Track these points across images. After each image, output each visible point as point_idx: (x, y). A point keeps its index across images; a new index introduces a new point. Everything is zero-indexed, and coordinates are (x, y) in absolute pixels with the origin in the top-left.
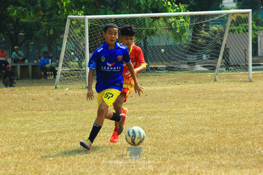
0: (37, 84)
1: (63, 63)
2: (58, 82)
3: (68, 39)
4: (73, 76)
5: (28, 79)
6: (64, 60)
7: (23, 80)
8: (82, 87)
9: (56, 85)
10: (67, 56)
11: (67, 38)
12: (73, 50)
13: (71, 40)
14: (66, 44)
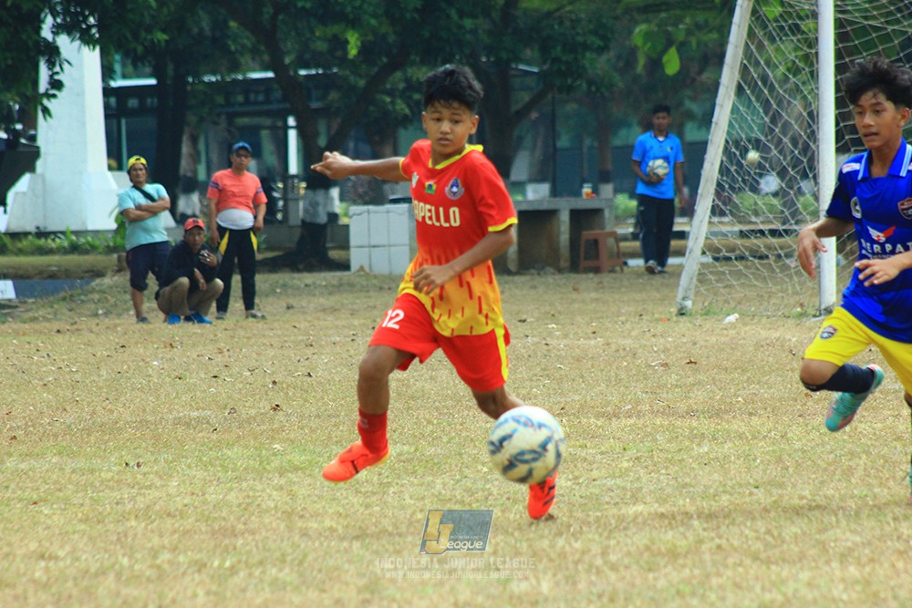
0: (593, 295)
1: (717, 202)
2: (693, 287)
3: (740, 90)
4: (761, 258)
5: (552, 270)
6: (719, 185)
7: (533, 275)
8: (799, 309)
9: (684, 299)
10: (733, 169)
11: (735, 84)
12: (763, 138)
13: (753, 92)
14: (732, 112)
